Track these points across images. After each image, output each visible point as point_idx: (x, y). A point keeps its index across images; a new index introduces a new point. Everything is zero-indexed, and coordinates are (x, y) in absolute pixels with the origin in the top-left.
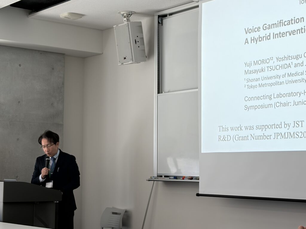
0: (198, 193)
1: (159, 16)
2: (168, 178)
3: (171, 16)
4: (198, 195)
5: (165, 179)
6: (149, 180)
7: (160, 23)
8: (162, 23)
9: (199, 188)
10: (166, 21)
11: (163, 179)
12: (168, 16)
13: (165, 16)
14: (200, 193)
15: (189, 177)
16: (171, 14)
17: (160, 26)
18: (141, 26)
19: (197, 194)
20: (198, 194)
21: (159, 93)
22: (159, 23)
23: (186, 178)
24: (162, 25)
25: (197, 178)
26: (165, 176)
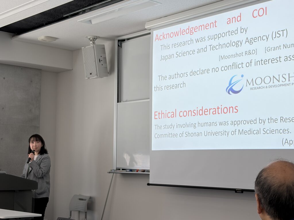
1: (119, 41)
2: (125, 171)
3: (129, 41)
5: (122, 172)
6: (109, 173)
7: (119, 46)
8: (121, 46)
9: (149, 179)
10: (124, 44)
11: (121, 171)
12: (126, 40)
13: (124, 40)
15: (142, 170)
16: (128, 39)
17: (119, 48)
18: (104, 48)
20: (149, 183)
21: (118, 102)
22: (118, 46)
23: (140, 171)
24: (121, 48)
25: (148, 171)
26: (123, 169)
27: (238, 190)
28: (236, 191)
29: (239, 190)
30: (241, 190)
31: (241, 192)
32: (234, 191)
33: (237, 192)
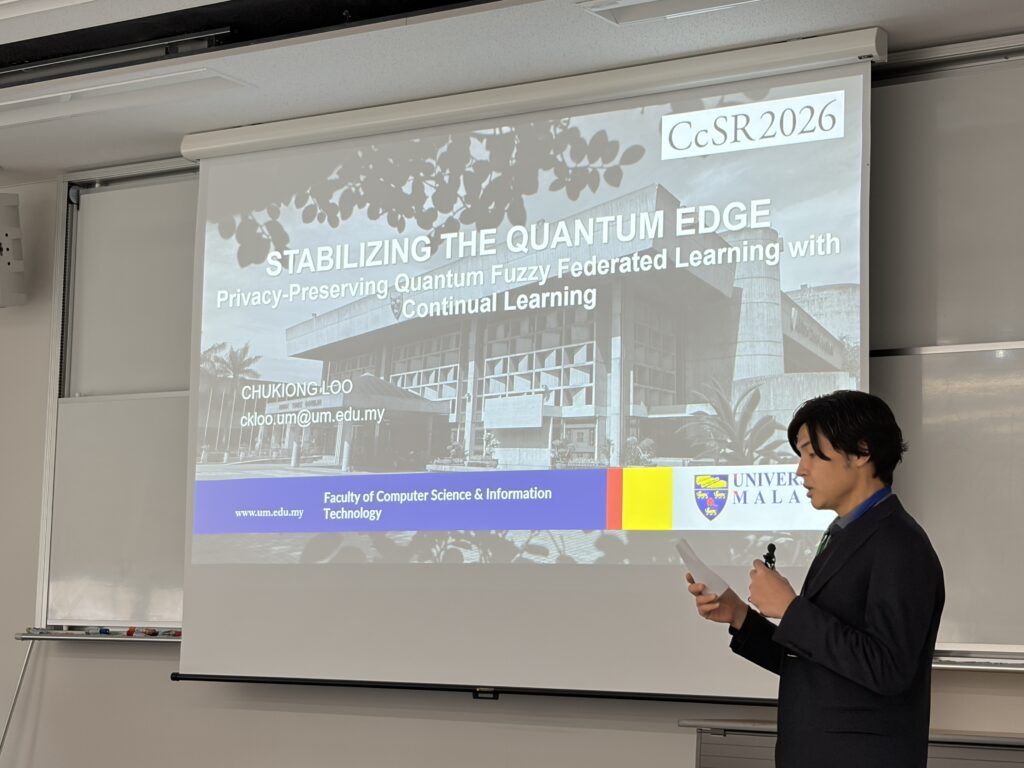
0: (176, 671)
1: (71, 185)
2: (83, 632)
3: (104, 187)
4: (176, 677)
5: (72, 635)
6: (23, 639)
7: (72, 203)
8: (78, 204)
9: (179, 660)
10: (87, 198)
11: (62, 635)
12: (97, 185)
13: (88, 185)
14: (181, 673)
15: (147, 629)
16: (106, 182)
17: (72, 212)
18: (16, 208)
19: (173, 674)
20: (177, 674)
21: (61, 395)
22: (69, 201)
23: (138, 632)
24: (78, 208)
25: (178, 634)
26: (71, 628)
27: (482, 689)
28: (474, 692)
29: (486, 689)
30: (492, 689)
31: (491, 696)
32: (471, 694)
33: (480, 695)
